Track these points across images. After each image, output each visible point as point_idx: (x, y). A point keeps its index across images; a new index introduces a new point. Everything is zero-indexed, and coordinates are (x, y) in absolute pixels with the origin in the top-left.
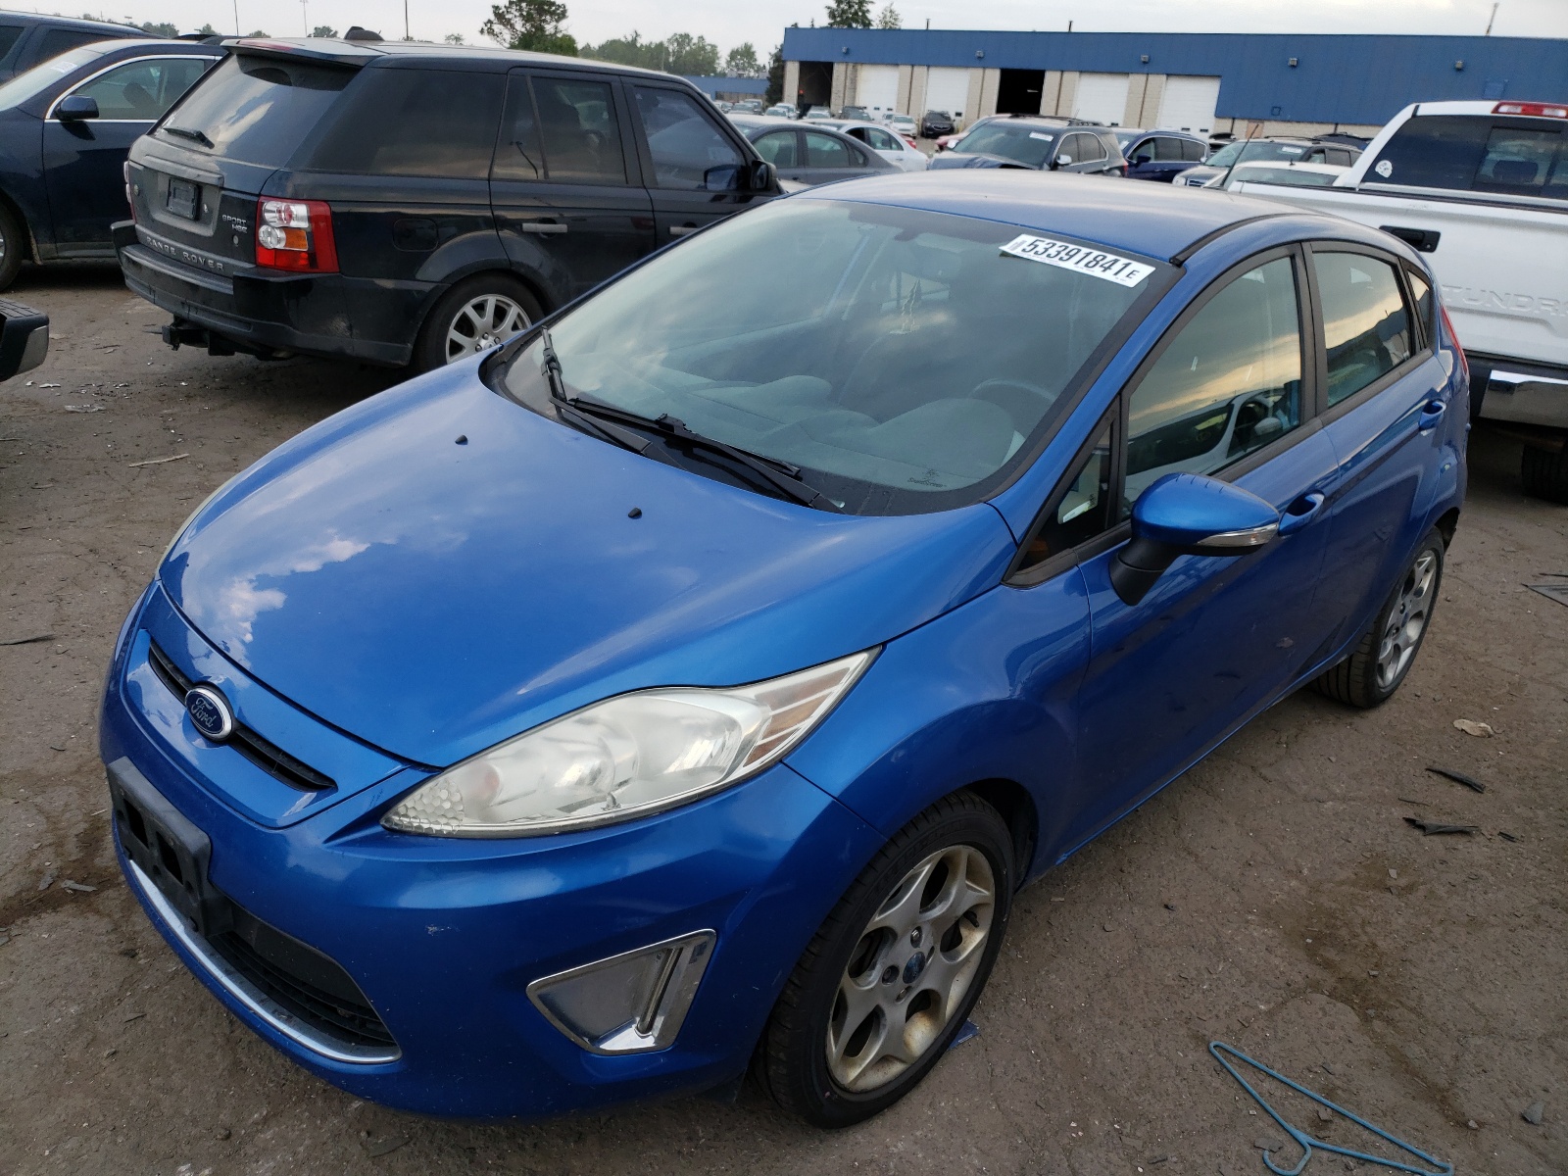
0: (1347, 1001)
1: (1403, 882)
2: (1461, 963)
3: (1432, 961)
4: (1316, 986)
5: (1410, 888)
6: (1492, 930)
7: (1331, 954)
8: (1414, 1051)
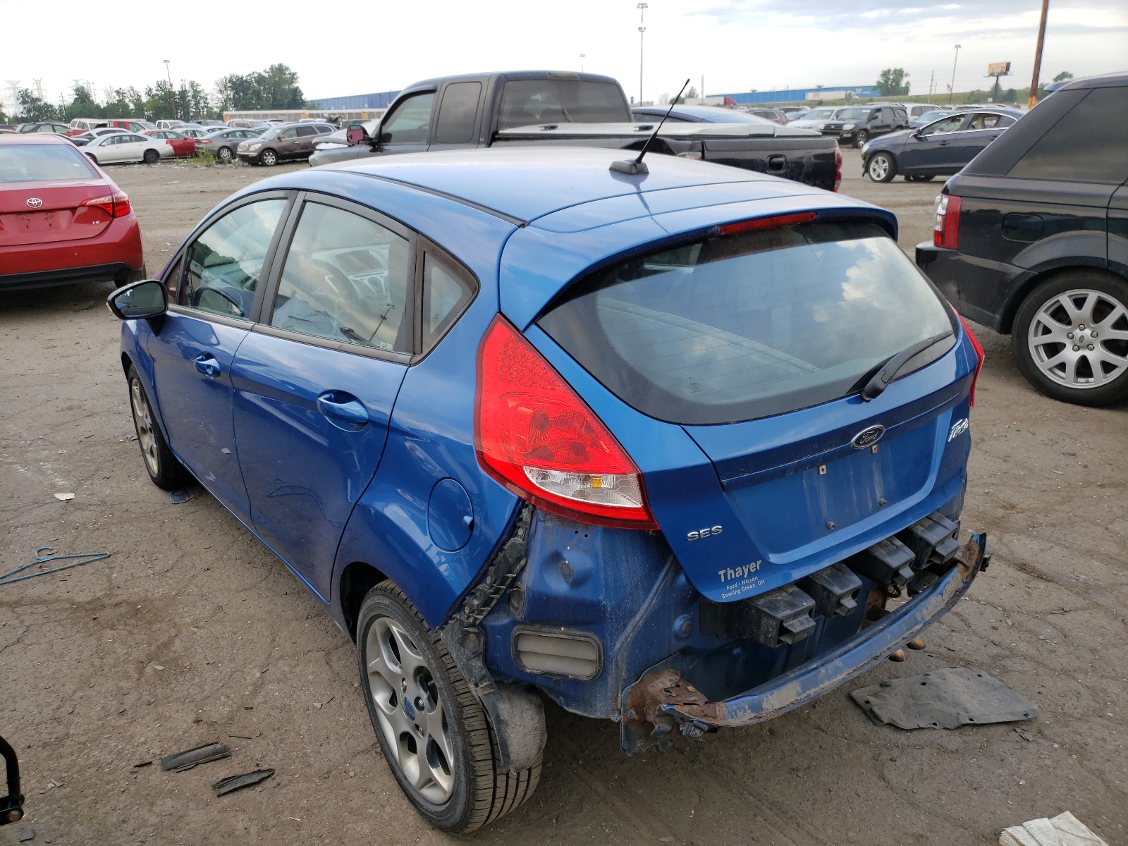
0: (88, 603)
1: (148, 670)
2: (67, 658)
3: (80, 645)
4: (109, 596)
5: (141, 671)
6: (73, 688)
7: (123, 610)
8: (42, 608)
